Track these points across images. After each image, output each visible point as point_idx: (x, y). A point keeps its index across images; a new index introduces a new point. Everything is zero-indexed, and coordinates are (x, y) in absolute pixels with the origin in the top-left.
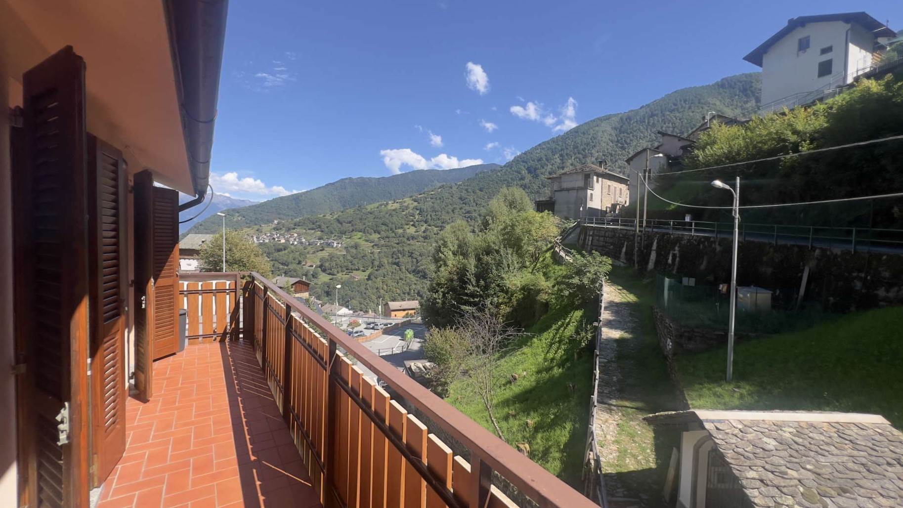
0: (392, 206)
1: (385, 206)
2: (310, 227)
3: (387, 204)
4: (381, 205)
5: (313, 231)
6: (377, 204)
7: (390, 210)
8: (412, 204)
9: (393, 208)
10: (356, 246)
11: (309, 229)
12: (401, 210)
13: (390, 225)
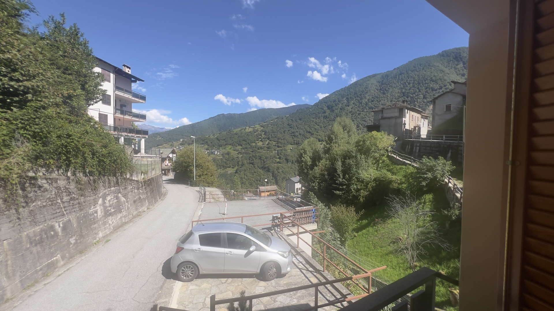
0: (248, 130)
1: (244, 130)
2: (201, 143)
3: (246, 129)
4: (242, 129)
5: (203, 145)
6: (239, 129)
7: (248, 132)
8: (260, 128)
9: (249, 131)
10: (228, 154)
11: (201, 144)
12: (254, 132)
13: (248, 141)
